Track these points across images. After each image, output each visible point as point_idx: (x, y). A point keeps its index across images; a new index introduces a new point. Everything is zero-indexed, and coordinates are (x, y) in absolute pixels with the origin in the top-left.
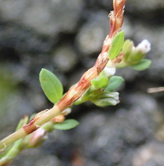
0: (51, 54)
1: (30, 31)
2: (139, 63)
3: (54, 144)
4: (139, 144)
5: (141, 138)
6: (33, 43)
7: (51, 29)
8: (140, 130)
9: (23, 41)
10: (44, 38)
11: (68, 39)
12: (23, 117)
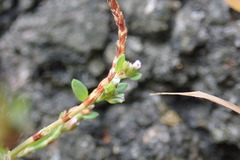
0: (86, 64)
1: (72, 49)
2: (135, 75)
3: (90, 126)
4: (148, 126)
5: (149, 122)
6: (74, 57)
7: (86, 48)
8: (148, 116)
9: (67, 56)
10: (81, 54)
11: (98, 54)
12: (63, 111)
